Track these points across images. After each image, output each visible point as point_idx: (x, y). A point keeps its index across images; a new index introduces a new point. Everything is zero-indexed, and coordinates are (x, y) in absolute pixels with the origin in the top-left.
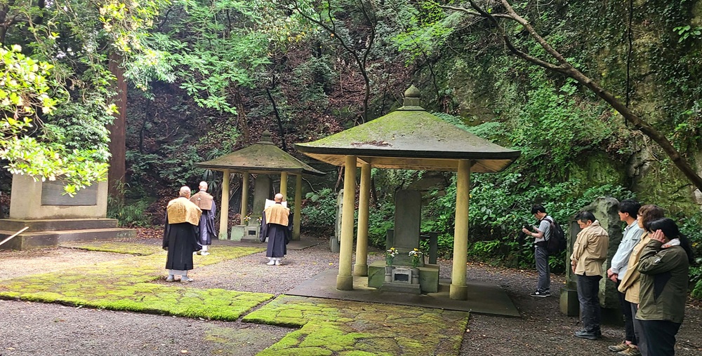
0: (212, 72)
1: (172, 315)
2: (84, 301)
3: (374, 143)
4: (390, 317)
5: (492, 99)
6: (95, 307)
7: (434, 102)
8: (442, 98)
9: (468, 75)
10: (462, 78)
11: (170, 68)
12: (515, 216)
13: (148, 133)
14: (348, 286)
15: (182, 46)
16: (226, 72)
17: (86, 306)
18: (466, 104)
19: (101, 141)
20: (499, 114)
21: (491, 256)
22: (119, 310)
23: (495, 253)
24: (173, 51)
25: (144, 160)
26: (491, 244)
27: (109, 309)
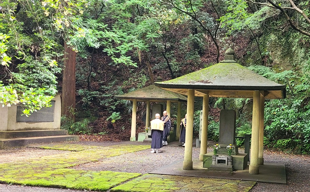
0: (122, 42)
1: (67, 188)
2: (13, 181)
4: (204, 186)
5: (291, 57)
6: (20, 184)
7: (259, 60)
8: (263, 57)
9: (278, 44)
10: (275, 45)
11: (97, 39)
12: (299, 124)
13: (94, 79)
14: (190, 167)
15: (104, 27)
16: (131, 41)
17: (15, 184)
18: (277, 61)
19: (52, 83)
20: (295, 66)
21: (287, 148)
22: (35, 186)
23: (288, 146)
24: (99, 29)
25: (90, 95)
26: (286, 141)
27: (28, 185)
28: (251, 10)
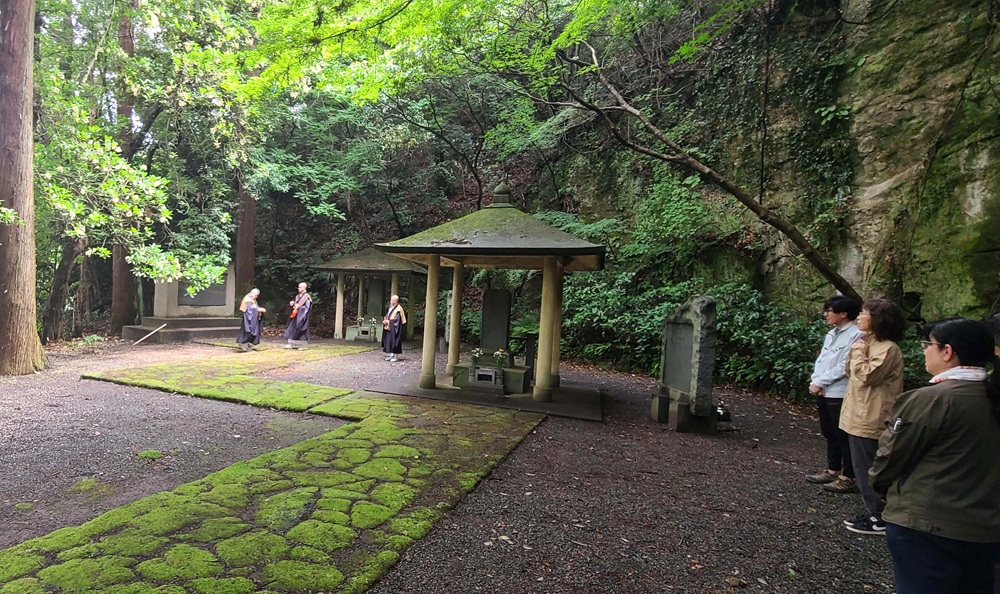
0: (323, 181)
3: (454, 241)
4: (457, 415)
5: (615, 195)
7: (554, 201)
8: (562, 196)
9: (590, 172)
10: (584, 175)
11: (285, 179)
12: (628, 317)
13: (280, 240)
14: (430, 383)
15: (295, 159)
16: (336, 180)
17: (180, 393)
18: (588, 202)
19: (224, 247)
20: (622, 211)
21: (603, 360)
23: (606, 356)
24: (288, 163)
25: (274, 265)
26: (602, 347)
28: (541, 116)
